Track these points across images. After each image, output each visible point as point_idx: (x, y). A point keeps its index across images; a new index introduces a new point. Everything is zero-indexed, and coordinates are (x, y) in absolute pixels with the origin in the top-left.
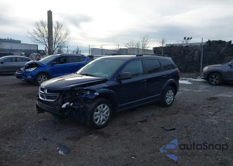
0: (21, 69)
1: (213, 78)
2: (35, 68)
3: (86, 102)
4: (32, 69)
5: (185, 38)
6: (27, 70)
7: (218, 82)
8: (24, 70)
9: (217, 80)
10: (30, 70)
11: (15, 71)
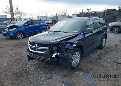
0: (6, 29)
1: (115, 30)
2: (15, 29)
3: (67, 52)
4: (13, 29)
5: (87, 9)
6: (10, 30)
7: (117, 31)
8: (8, 30)
9: (117, 30)
10: (12, 30)
11: (2, 31)
